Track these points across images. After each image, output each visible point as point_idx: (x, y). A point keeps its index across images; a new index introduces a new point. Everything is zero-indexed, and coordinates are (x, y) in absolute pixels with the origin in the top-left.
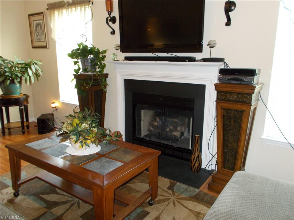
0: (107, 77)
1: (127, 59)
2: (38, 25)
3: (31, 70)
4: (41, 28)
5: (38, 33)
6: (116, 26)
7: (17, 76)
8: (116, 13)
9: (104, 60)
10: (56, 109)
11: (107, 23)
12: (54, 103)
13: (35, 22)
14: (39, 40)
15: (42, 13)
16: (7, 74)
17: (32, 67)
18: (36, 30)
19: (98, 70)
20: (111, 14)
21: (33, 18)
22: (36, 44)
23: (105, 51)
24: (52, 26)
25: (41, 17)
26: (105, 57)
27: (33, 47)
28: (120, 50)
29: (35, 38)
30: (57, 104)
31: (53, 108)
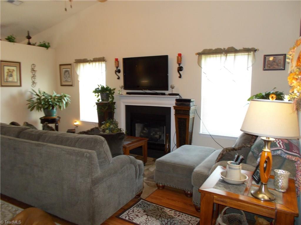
0: (115, 104)
1: (128, 93)
2: (66, 71)
3: (64, 100)
4: (69, 74)
5: (66, 76)
6: (121, 75)
7: (56, 104)
8: (121, 68)
9: (113, 94)
10: (77, 126)
11: (116, 73)
12: (76, 122)
13: (64, 70)
14: (66, 81)
15: (70, 64)
16: (50, 103)
17: (65, 98)
18: (65, 74)
19: (110, 100)
20: (117, 68)
21: (63, 67)
22: (64, 83)
23: (114, 89)
24: (78, 73)
25: (69, 67)
26: (114, 92)
27: (62, 85)
28: (123, 88)
29: (64, 79)
30: (77, 123)
31: (75, 125)
